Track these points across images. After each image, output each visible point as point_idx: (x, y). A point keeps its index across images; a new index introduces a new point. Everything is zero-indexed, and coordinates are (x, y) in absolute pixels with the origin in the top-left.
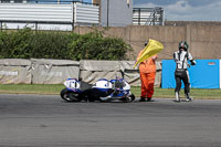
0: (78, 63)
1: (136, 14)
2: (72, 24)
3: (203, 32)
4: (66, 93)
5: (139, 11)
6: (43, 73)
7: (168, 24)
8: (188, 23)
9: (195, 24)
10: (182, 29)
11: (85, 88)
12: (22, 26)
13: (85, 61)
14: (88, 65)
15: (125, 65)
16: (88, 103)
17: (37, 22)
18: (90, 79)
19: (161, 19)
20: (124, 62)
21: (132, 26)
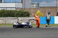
0: (17, 18)
1: (32, 5)
2: (16, 8)
3: (50, 9)
4: (14, 26)
5: (33, 4)
6: (8, 21)
7: (41, 7)
8: (46, 7)
9: (48, 7)
10: (44, 9)
11: (19, 25)
12: (2, 9)
13: (19, 18)
14: (20, 19)
15: (30, 18)
16: (20, 28)
17: (6, 8)
18: (20, 22)
19: (39, 6)
20: (29, 18)
21: (31, 8)
